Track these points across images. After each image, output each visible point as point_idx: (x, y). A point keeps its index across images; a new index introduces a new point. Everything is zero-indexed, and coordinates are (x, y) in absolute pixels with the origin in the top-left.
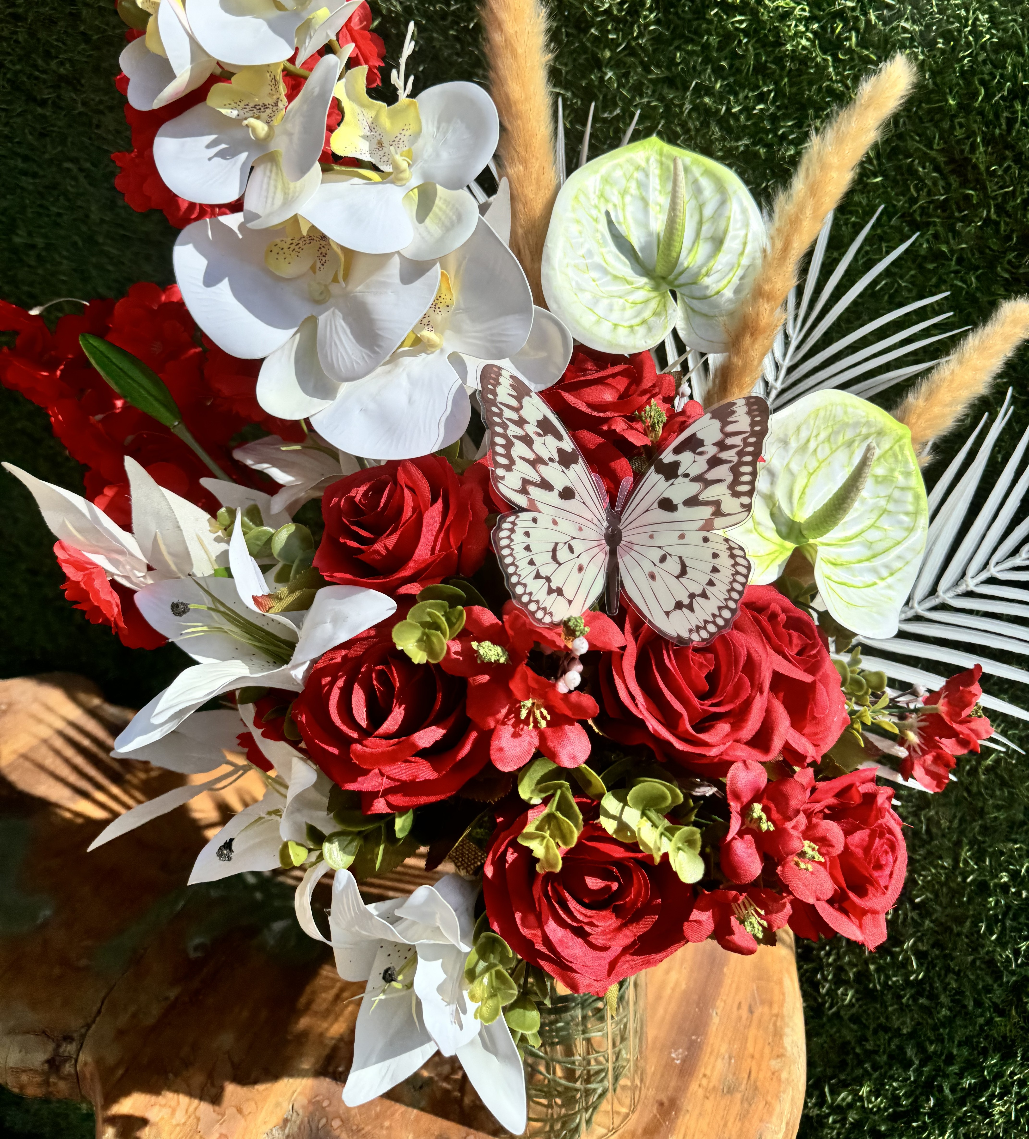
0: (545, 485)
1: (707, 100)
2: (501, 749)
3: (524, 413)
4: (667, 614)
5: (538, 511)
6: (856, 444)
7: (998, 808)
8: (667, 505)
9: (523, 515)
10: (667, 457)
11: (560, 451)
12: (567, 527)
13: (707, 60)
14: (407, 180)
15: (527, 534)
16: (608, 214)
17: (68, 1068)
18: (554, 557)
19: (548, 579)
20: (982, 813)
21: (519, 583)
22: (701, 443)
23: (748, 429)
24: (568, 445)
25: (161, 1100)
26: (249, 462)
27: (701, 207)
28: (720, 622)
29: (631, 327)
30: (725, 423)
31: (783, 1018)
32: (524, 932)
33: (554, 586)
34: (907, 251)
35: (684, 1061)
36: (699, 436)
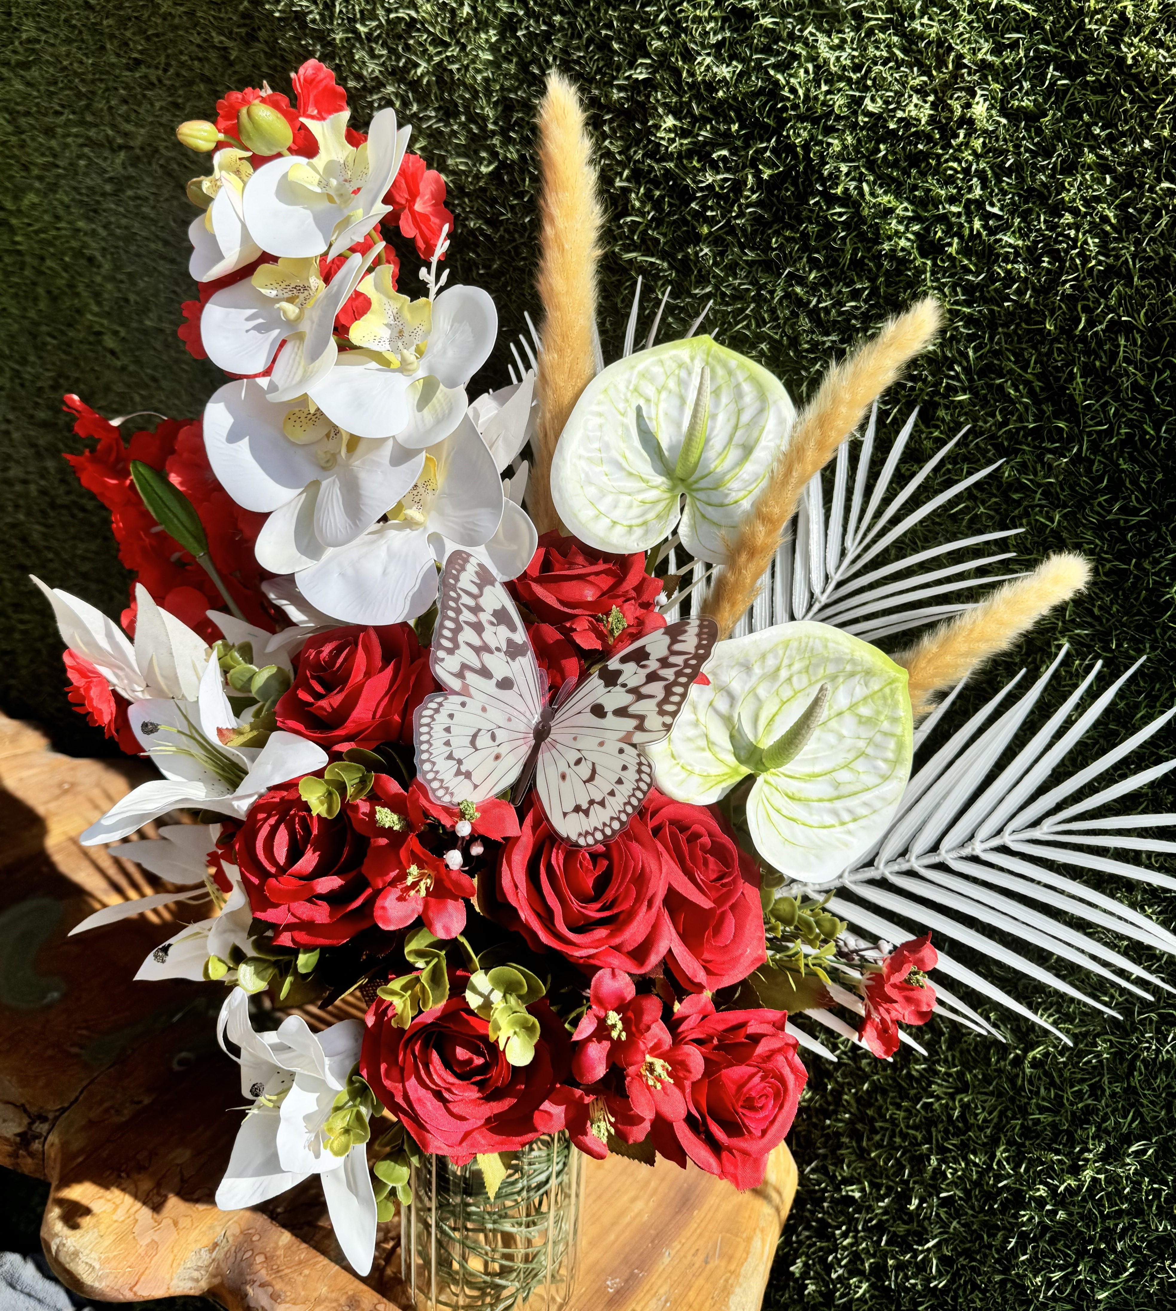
0: (485, 673)
1: (798, 290)
2: (384, 908)
3: (482, 601)
4: (565, 814)
5: (470, 696)
6: (841, 679)
7: (1042, 1110)
8: (598, 711)
9: (452, 698)
10: (613, 664)
11: (510, 642)
12: (496, 716)
13: (805, 248)
14: (414, 371)
15: (451, 716)
16: (639, 409)
17: (36, 1146)
18: (473, 743)
19: (460, 762)
20: (1024, 1111)
21: (428, 760)
22: (646, 656)
23: (693, 651)
24: (521, 636)
25: (108, 1194)
26: (272, 596)
27: (739, 412)
28: (608, 832)
29: (630, 527)
30: (674, 641)
31: (738, 1276)
32: (387, 1083)
33: (463, 769)
34: (989, 476)
35: (617, 1292)
36: (648, 649)
